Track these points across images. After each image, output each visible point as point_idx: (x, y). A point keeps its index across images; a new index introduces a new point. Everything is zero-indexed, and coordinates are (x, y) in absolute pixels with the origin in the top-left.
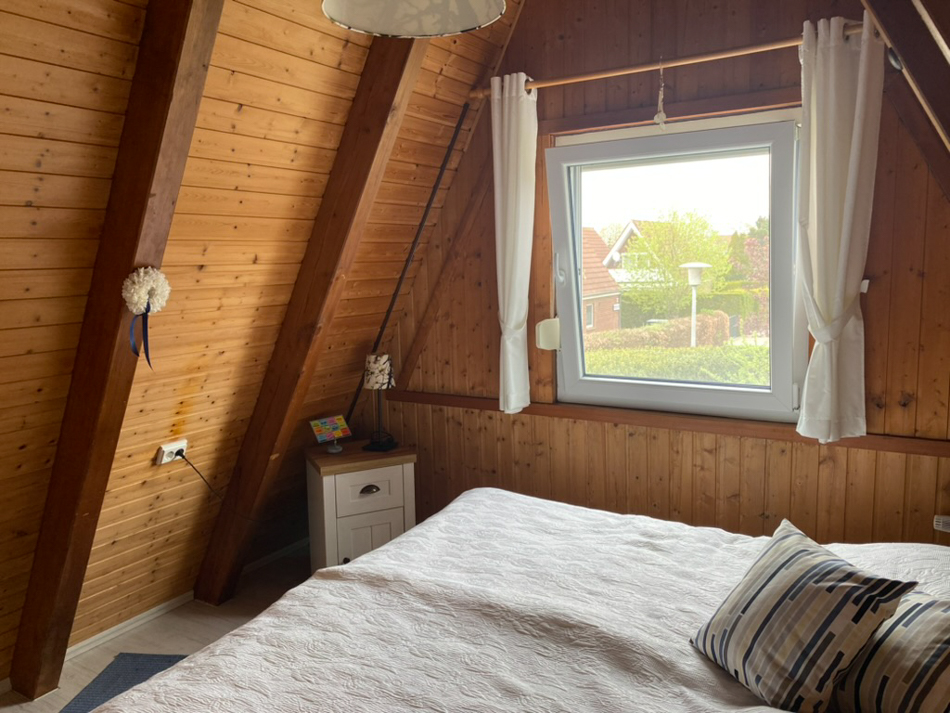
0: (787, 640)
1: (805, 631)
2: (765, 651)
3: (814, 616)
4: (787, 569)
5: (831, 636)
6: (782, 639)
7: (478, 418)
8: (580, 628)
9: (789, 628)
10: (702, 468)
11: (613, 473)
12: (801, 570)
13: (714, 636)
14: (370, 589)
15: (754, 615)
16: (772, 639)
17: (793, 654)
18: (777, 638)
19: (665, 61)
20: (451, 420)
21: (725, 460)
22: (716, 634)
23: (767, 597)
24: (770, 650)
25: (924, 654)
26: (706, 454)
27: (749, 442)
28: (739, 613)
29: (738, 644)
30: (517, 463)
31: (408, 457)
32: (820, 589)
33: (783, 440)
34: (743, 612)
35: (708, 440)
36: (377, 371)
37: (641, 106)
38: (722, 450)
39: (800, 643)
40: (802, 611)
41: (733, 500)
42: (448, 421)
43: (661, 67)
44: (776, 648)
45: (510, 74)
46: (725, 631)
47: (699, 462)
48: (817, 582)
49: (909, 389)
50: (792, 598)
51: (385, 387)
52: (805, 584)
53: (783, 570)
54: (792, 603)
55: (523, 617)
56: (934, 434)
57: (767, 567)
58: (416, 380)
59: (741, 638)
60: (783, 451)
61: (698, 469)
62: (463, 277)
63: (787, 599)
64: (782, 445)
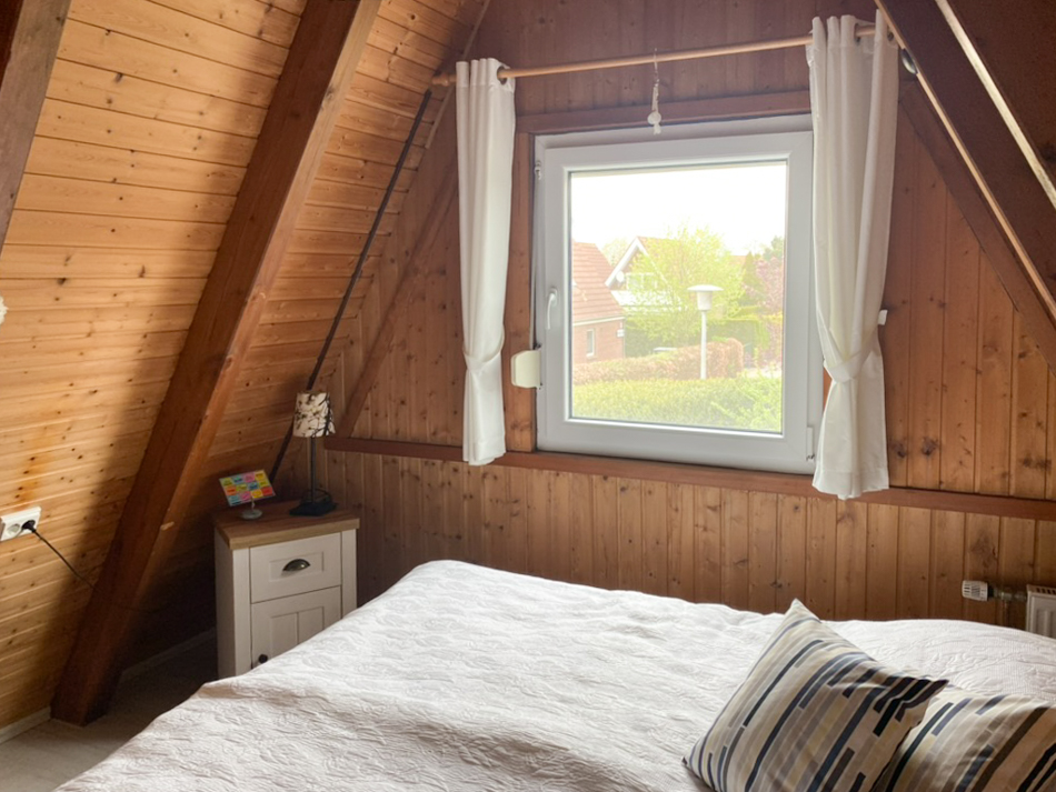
0: (798, 761)
1: (819, 749)
2: (771, 776)
3: (830, 727)
4: (797, 666)
5: (850, 753)
6: (792, 760)
7: (440, 471)
8: (545, 751)
9: (800, 745)
10: (705, 529)
11: (602, 536)
12: (814, 667)
13: (711, 755)
14: (272, 709)
15: (760, 726)
16: (780, 760)
17: (804, 780)
18: (786, 759)
19: (659, 53)
20: (406, 474)
21: (731, 518)
22: (713, 753)
23: (775, 702)
24: (777, 774)
25: (958, 772)
26: (709, 511)
27: (758, 497)
28: (741, 725)
29: (739, 766)
30: (487, 526)
31: (348, 522)
32: (837, 692)
33: (795, 495)
34: (746, 723)
35: (712, 495)
36: (310, 414)
37: (634, 104)
38: (728, 507)
39: (813, 764)
40: (815, 722)
41: (740, 566)
42: (402, 474)
43: (655, 60)
44: (784, 772)
45: (478, 59)
46: (725, 748)
47: (701, 522)
48: (832, 683)
49: (931, 436)
50: (803, 706)
51: (320, 434)
52: (819, 686)
53: (792, 667)
54: (803, 711)
55: (472, 741)
56: (960, 487)
57: (774, 665)
58: (363, 424)
59: (743, 759)
60: (796, 508)
61: (701, 529)
62: (424, 299)
63: (797, 707)
64: (795, 500)
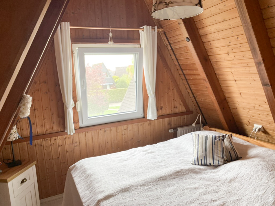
0: (219, 152)
1: (220, 149)
2: (216, 156)
3: (220, 146)
4: (208, 140)
5: (223, 148)
6: (218, 152)
9: (218, 150)
10: (124, 134)
11: (101, 144)
12: (211, 139)
13: (201, 159)
15: (209, 151)
16: (216, 153)
17: (221, 153)
18: (217, 152)
21: (129, 130)
24: (217, 155)
26: (125, 130)
27: (134, 124)
28: (205, 152)
32: (218, 141)
33: (141, 122)
34: (206, 151)
35: (125, 127)
38: (128, 128)
39: (221, 151)
40: (218, 146)
41: (131, 140)
43: (110, 29)
44: (218, 154)
46: (204, 157)
47: (123, 133)
48: (216, 140)
49: (162, 106)
50: (214, 144)
52: (214, 141)
54: (215, 145)
57: (203, 142)
59: (209, 156)
60: (141, 125)
61: (123, 135)
63: (214, 145)
64: (141, 123)
